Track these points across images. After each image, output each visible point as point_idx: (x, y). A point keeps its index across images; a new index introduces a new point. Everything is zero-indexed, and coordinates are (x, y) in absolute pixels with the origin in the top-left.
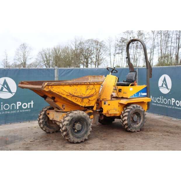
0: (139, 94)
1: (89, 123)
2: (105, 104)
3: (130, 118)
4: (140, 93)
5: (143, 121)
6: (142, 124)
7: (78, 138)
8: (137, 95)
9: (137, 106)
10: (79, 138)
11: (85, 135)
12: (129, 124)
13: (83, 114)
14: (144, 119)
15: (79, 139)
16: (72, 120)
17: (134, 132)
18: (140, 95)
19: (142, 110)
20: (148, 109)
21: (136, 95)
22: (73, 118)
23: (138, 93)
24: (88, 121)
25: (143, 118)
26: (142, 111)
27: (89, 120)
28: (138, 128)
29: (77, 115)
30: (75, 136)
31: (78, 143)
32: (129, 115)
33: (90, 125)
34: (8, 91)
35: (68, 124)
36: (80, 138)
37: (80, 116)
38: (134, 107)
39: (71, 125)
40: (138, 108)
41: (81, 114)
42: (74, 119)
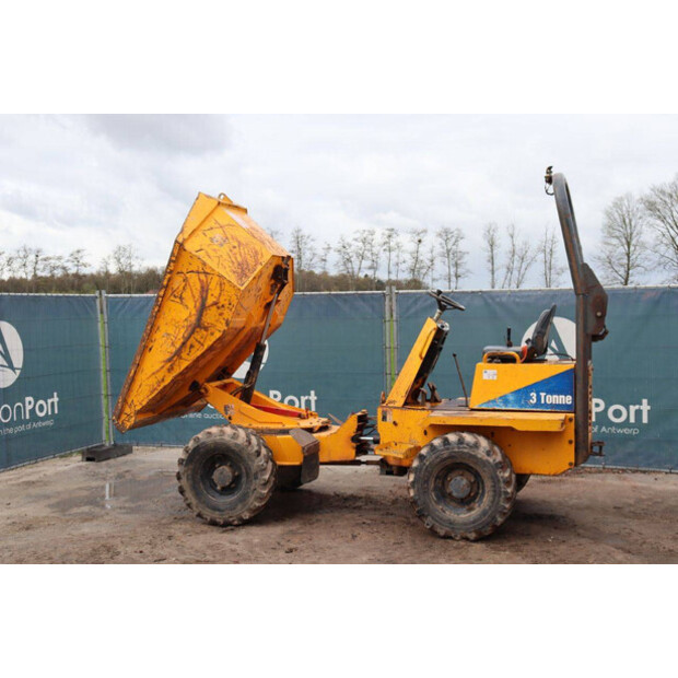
0: (531, 398)
1: (253, 471)
2: (384, 418)
3: (426, 482)
4: (534, 395)
5: (492, 502)
6: (484, 513)
7: (215, 509)
8: (517, 401)
9: (461, 441)
10: (219, 510)
11: (240, 506)
12: (419, 502)
13: (235, 436)
14: (494, 496)
15: (217, 513)
16: (196, 449)
17: (447, 537)
18: (534, 401)
19: (486, 458)
20: (576, 465)
21: (511, 398)
23: (523, 393)
24: (250, 463)
25: (491, 493)
26: (485, 463)
27: (253, 461)
28: (465, 524)
29: (213, 438)
30: (204, 502)
31: (213, 523)
32: (421, 469)
33: (256, 478)
35: (183, 460)
36: (223, 511)
37: (224, 444)
38: (446, 442)
39: (191, 467)
40: (466, 451)
41: (227, 438)
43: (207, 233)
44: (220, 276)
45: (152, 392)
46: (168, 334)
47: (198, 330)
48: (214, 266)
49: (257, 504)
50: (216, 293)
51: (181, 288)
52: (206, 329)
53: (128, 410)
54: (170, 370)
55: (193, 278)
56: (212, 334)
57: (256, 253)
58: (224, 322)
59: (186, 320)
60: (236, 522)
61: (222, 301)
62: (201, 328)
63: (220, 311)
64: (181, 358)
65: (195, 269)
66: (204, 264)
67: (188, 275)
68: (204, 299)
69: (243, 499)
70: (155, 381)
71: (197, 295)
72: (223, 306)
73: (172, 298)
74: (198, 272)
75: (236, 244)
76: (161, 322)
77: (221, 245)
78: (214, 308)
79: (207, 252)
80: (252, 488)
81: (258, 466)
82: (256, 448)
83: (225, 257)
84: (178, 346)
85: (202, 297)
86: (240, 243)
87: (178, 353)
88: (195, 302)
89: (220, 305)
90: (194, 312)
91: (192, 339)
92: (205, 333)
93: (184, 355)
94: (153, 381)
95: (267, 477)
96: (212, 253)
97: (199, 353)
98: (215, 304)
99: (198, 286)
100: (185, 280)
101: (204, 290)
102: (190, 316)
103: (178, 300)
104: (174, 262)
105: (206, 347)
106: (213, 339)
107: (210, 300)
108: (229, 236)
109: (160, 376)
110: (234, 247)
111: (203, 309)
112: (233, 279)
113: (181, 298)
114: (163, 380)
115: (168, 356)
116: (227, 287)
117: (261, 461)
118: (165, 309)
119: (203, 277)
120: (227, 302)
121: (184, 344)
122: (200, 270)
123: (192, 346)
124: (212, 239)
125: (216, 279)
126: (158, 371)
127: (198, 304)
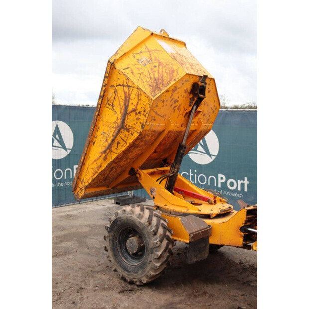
1: (150, 247)
7: (125, 269)
11: (140, 272)
13: (140, 216)
15: (126, 272)
16: (115, 221)
22: (116, 219)
24: (148, 240)
27: (150, 239)
29: (125, 215)
30: (118, 262)
34: (205, 152)
36: (129, 272)
39: (112, 234)
41: (134, 217)
42: (118, 223)
43: (135, 56)
44: (138, 88)
45: (94, 174)
46: (105, 133)
47: (122, 130)
48: (135, 81)
49: (152, 273)
50: (135, 102)
51: (112, 98)
52: (128, 130)
53: (80, 185)
54: (105, 159)
55: (120, 90)
56: (132, 134)
57: (173, 71)
58: (140, 125)
59: (115, 122)
60: (138, 283)
61: (139, 109)
62: (124, 129)
63: (137, 116)
64: (112, 151)
65: (121, 83)
66: (128, 79)
67: (117, 88)
68: (126, 107)
69: (142, 266)
70: (96, 166)
71: (122, 103)
72: (139, 112)
73: (107, 106)
74: (123, 86)
75: (157, 64)
76: (101, 124)
77: (145, 65)
78: (133, 114)
79: (132, 70)
80: (149, 259)
81: (154, 243)
82: (154, 228)
83: (146, 73)
84: (109, 141)
85: (125, 105)
86: (160, 64)
87: (109, 148)
88: (121, 108)
89: (137, 111)
90: (120, 116)
91: (118, 137)
92: (127, 133)
93: (113, 149)
94: (95, 166)
95: (160, 253)
96: (135, 71)
97: (123, 148)
98: (134, 110)
99: (123, 96)
100: (115, 92)
101: (127, 99)
102: (117, 120)
103: (111, 107)
104: (107, 77)
105: (128, 144)
106: (133, 138)
107: (131, 108)
108: (153, 58)
109: (99, 162)
110: (155, 67)
111: (125, 114)
112: (148, 91)
113: (112, 106)
114: (101, 166)
115: (103, 149)
116: (143, 98)
117: (156, 240)
118: (103, 114)
119: (126, 89)
120: (142, 110)
121: (113, 140)
122: (125, 84)
123: (118, 143)
124: (138, 61)
125: (135, 91)
126: (98, 159)
127: (122, 111)
